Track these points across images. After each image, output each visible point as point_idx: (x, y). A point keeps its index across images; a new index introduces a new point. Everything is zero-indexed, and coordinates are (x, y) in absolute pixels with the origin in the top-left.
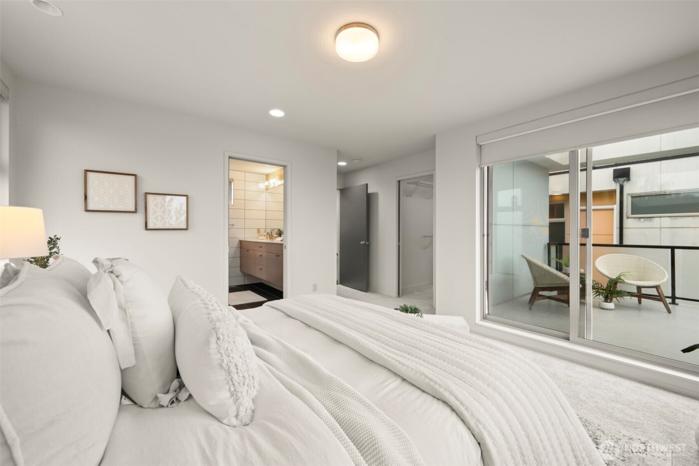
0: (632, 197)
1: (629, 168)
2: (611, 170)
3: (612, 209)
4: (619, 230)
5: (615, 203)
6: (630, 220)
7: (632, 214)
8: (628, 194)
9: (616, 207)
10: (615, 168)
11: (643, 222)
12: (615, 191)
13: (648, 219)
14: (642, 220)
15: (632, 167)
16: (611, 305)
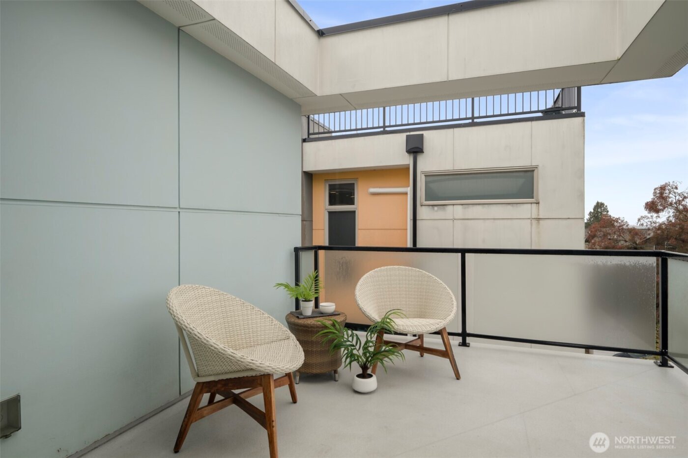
0: (426, 176)
1: (422, 135)
2: (403, 136)
3: (406, 194)
4: (412, 221)
5: (409, 186)
6: (423, 207)
7: (426, 201)
8: (422, 172)
9: (409, 190)
10: (408, 134)
11: (437, 211)
12: (408, 169)
13: (442, 207)
14: (436, 208)
15: (425, 133)
16: (371, 383)
